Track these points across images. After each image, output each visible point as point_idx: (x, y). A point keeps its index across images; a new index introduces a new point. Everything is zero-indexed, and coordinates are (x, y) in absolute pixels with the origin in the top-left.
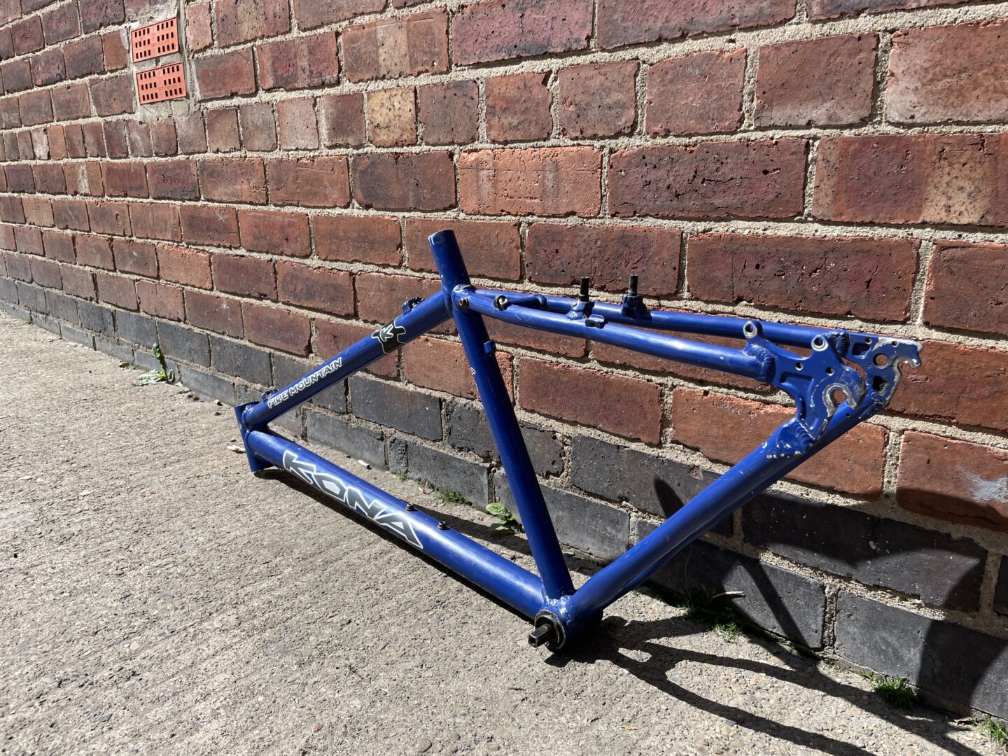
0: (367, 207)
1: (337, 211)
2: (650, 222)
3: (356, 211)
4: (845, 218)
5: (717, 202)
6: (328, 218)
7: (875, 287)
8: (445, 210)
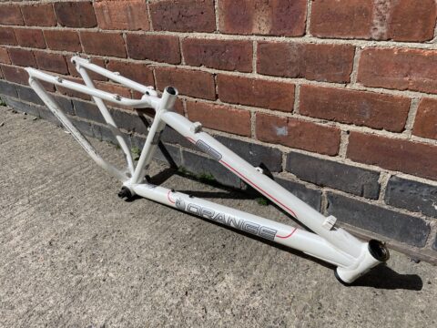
0: (64, 26)
1: (53, 28)
2: (167, 33)
3: (59, 28)
4: (229, 32)
5: (189, 25)
6: (50, 31)
7: (242, 59)
8: (94, 27)
